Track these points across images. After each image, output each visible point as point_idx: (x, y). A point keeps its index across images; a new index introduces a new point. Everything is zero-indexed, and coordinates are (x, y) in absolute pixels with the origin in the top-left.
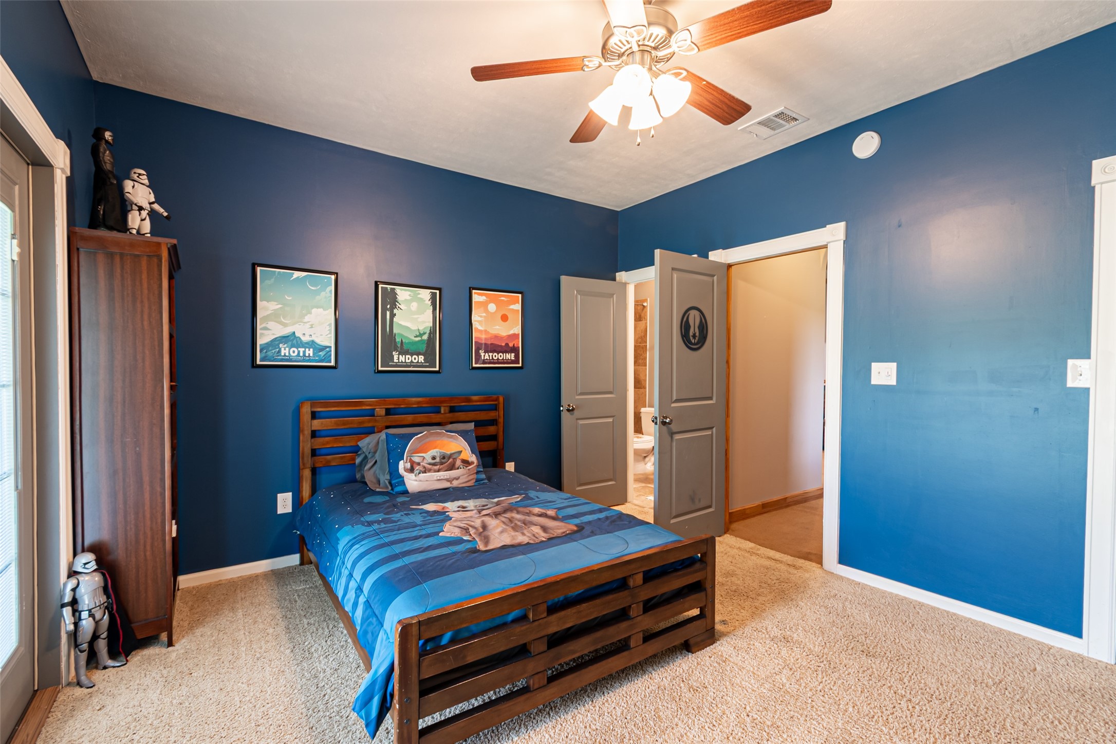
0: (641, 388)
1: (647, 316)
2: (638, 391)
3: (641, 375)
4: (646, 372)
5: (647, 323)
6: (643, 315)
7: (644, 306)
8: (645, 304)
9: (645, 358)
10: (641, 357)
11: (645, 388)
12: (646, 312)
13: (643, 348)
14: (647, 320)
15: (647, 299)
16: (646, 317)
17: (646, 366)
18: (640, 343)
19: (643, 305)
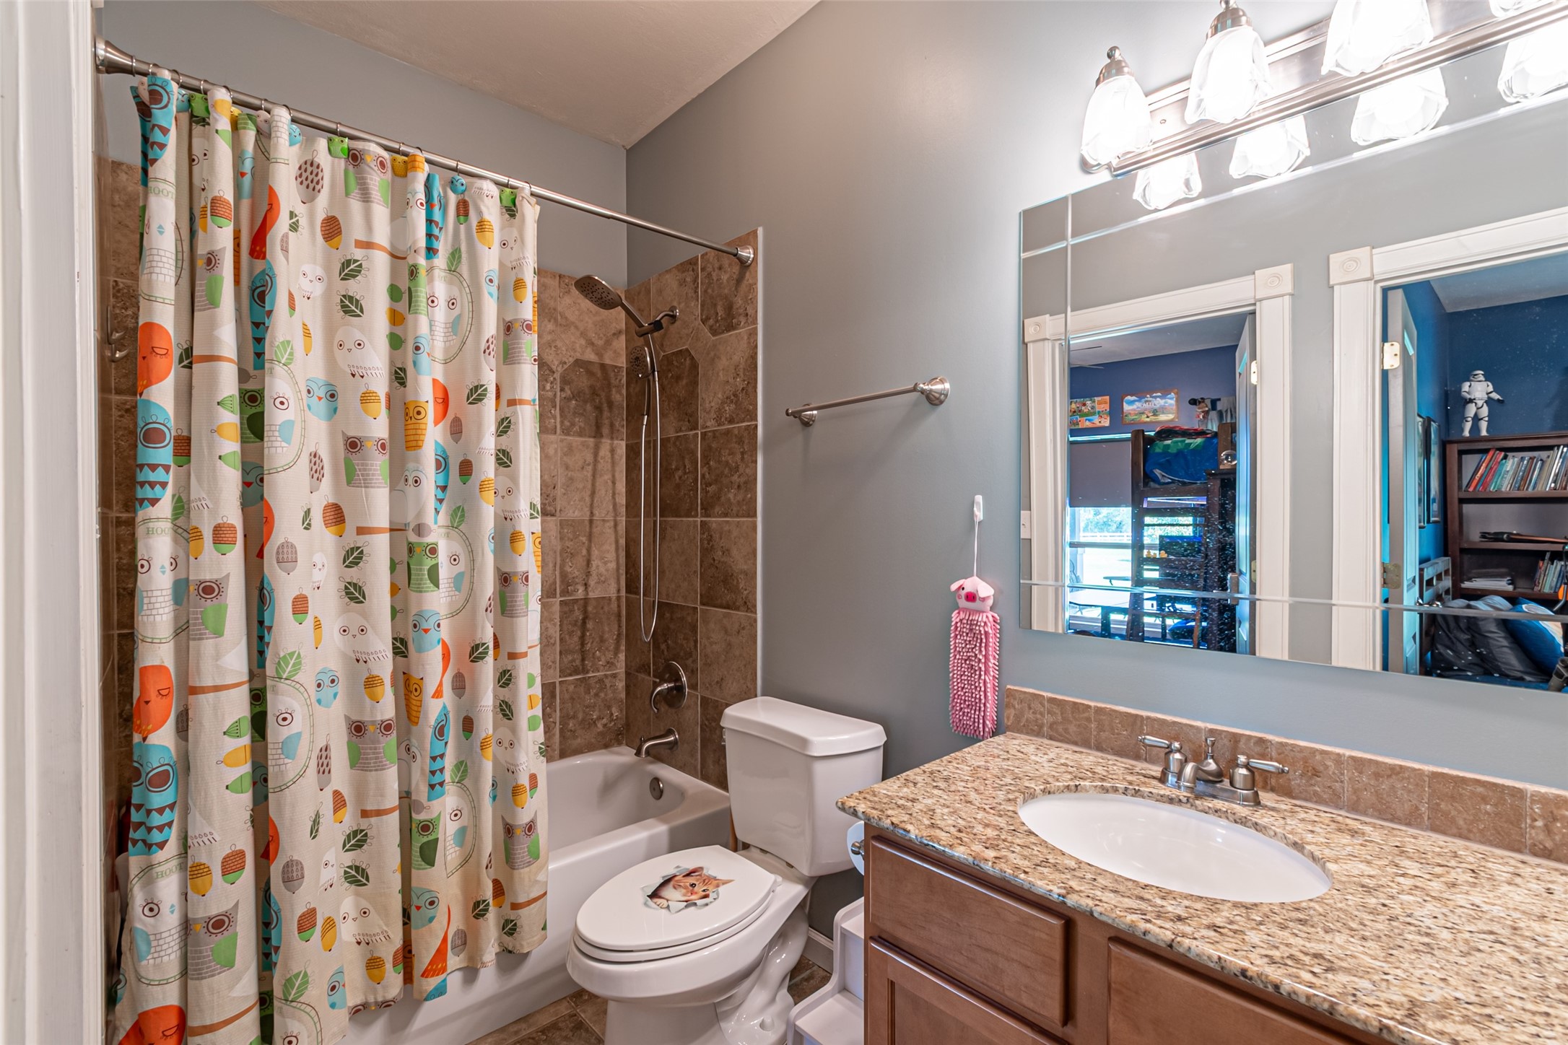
0: (737, 609)
1: (753, 301)
2: (725, 616)
3: (734, 552)
4: (755, 540)
5: (753, 333)
6: (739, 302)
7: (744, 265)
8: (747, 253)
9: (750, 483)
10: (735, 478)
11: (751, 608)
12: (752, 287)
13: (740, 441)
14: (755, 321)
15: (755, 233)
16: (750, 311)
17: (755, 515)
18: (731, 421)
19: (735, 255)
